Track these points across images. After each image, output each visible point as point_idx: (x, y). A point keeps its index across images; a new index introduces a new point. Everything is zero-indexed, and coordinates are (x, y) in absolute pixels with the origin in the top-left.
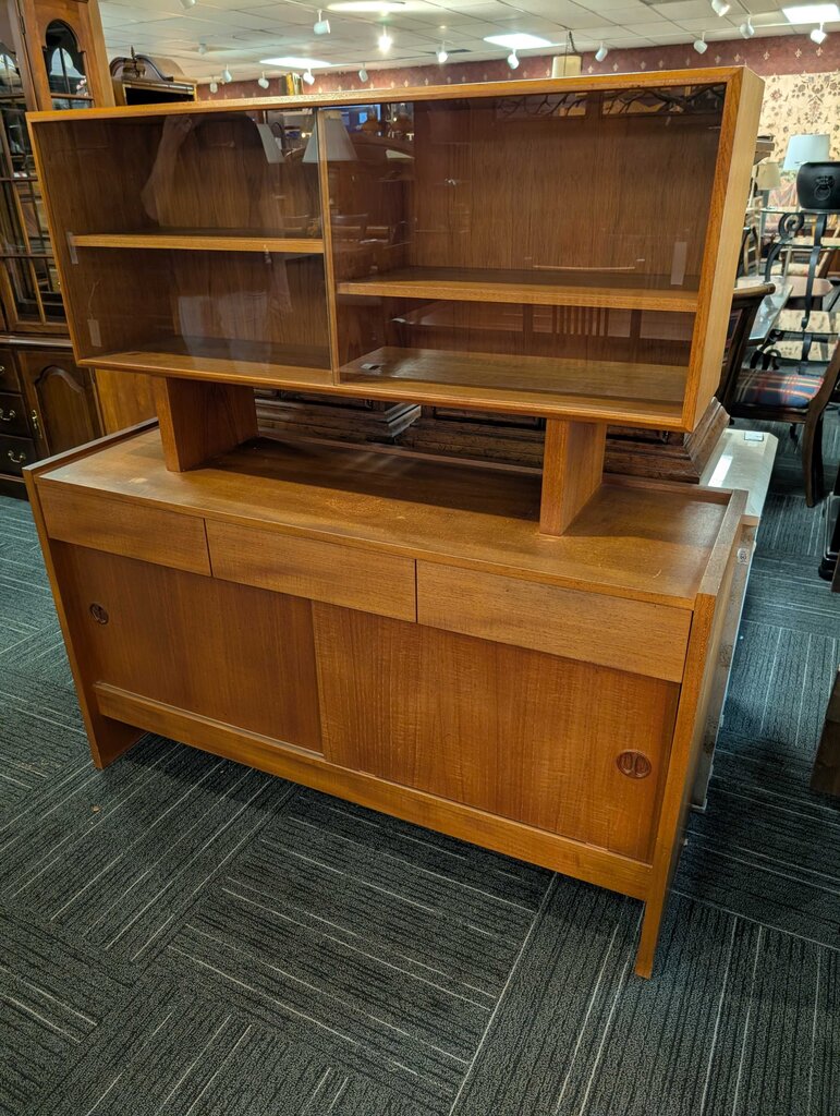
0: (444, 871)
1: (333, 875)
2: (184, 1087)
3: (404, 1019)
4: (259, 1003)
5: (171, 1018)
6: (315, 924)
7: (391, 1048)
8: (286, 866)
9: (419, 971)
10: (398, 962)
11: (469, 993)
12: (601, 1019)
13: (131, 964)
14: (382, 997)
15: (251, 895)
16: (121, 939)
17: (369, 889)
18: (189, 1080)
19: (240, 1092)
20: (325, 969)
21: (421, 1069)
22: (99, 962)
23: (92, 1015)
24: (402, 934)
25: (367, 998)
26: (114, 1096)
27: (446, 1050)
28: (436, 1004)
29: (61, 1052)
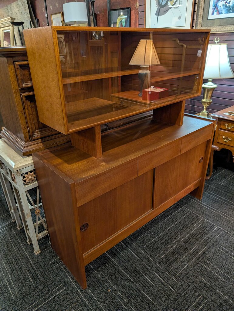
0: (168, 216)
1: (162, 235)
2: (221, 276)
3: (207, 233)
4: (199, 257)
5: (201, 277)
6: (177, 242)
7: (213, 237)
8: (156, 244)
9: (194, 228)
10: (192, 230)
11: (201, 222)
12: (209, 207)
13: (182, 285)
14: (200, 235)
15: (164, 253)
16: (172, 287)
17: (169, 230)
18: (219, 275)
19: (222, 265)
20: (191, 243)
21: (218, 234)
22: (179, 294)
23: (198, 297)
24: (184, 228)
25: (200, 238)
26: (223, 292)
27: (214, 229)
28: (203, 227)
29: (210, 306)
